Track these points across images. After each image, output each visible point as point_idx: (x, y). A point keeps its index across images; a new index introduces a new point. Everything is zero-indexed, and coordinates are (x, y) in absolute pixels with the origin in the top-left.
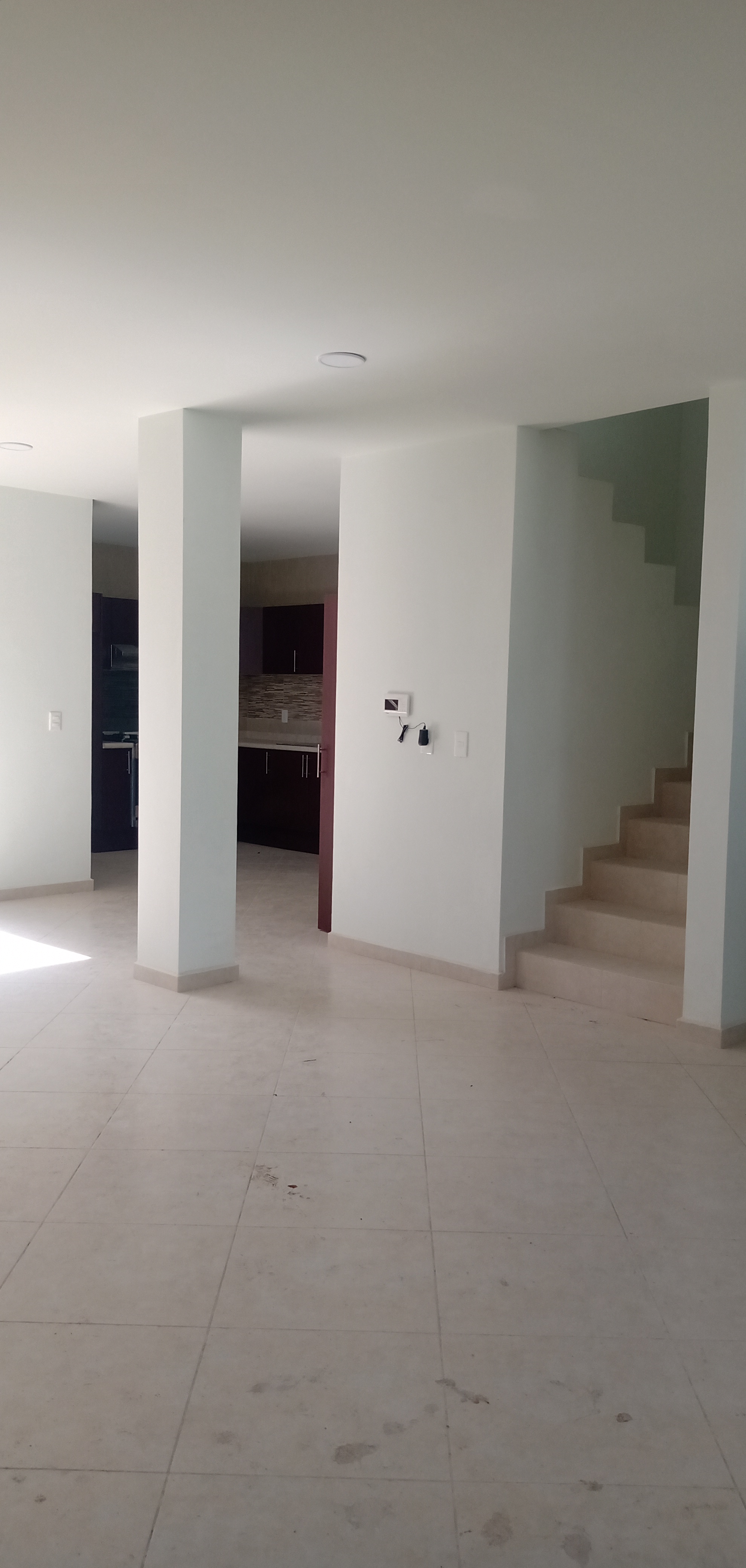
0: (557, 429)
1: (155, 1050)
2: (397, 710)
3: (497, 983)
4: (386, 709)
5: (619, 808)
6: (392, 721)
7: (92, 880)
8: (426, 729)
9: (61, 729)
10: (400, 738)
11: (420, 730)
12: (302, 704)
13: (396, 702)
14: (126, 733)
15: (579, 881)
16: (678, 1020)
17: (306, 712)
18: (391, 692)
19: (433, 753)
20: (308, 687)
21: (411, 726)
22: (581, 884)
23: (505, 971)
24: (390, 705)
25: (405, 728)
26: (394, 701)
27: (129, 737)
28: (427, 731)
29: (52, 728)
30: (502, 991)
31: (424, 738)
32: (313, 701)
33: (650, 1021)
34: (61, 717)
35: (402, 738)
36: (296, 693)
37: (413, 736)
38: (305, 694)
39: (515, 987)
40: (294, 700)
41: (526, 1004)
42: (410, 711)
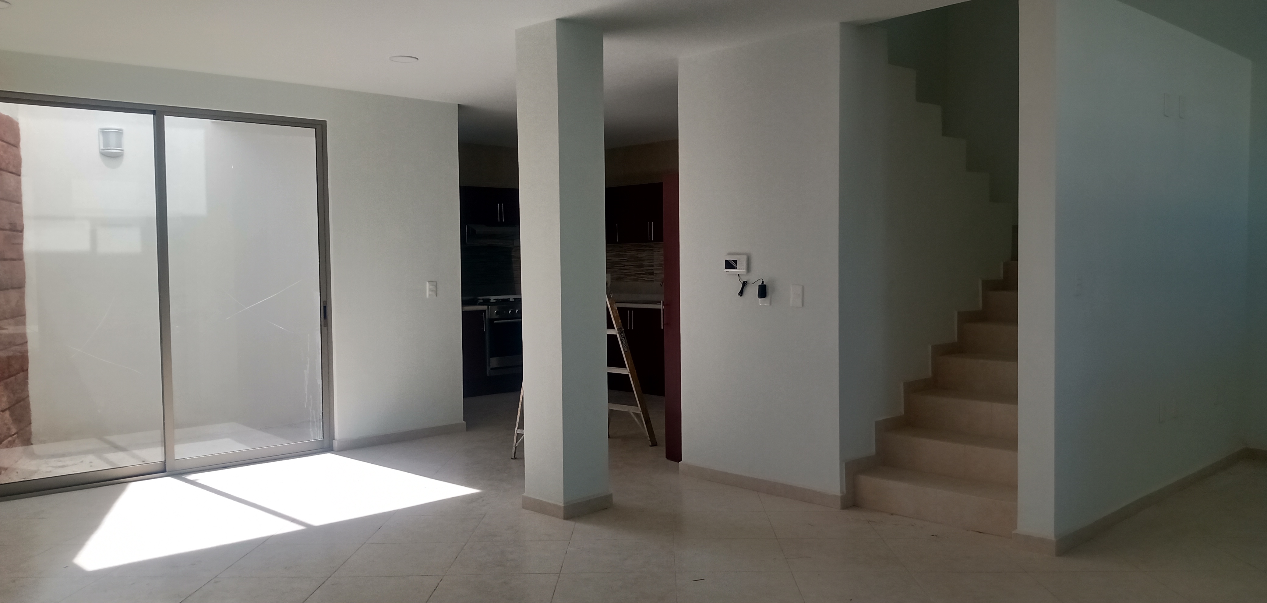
0: (870, 24)
1: (560, 574)
2: (737, 268)
3: (840, 503)
4: (726, 268)
5: (930, 347)
6: (732, 280)
7: (464, 422)
8: (764, 284)
9: (437, 296)
10: (740, 293)
11: (759, 285)
12: (623, 268)
13: (736, 262)
14: (480, 298)
15: (901, 411)
16: (1013, 532)
17: (628, 275)
18: (729, 254)
19: (771, 304)
20: (627, 254)
21: (751, 282)
22: (903, 413)
23: (845, 492)
24: (730, 265)
25: (745, 284)
26: (733, 261)
27: (482, 301)
28: (765, 285)
29: (430, 295)
30: (843, 510)
31: (763, 292)
32: (632, 265)
33: (984, 533)
34: (436, 287)
35: (741, 293)
36: (617, 259)
37: (752, 291)
38: (625, 259)
39: (854, 506)
40: (616, 266)
41: (870, 521)
42: (748, 269)
